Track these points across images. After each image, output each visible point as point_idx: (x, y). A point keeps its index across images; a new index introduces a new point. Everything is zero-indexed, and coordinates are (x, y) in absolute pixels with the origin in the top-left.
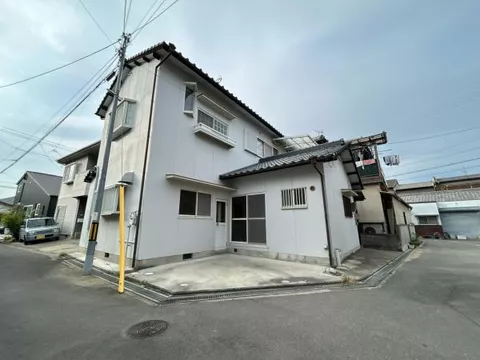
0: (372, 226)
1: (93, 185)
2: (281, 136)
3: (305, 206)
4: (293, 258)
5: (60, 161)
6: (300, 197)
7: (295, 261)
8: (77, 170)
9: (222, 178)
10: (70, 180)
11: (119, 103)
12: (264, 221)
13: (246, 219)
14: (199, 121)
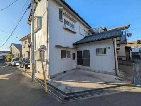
0: (122, 58)
1: (31, 48)
2: (91, 28)
3: (106, 54)
4: (100, 72)
5: (20, 40)
6: (104, 51)
7: (101, 73)
8: (26, 43)
9: (74, 44)
10: (24, 46)
11: (34, 18)
12: (89, 59)
13: (83, 58)
14: (65, 24)
